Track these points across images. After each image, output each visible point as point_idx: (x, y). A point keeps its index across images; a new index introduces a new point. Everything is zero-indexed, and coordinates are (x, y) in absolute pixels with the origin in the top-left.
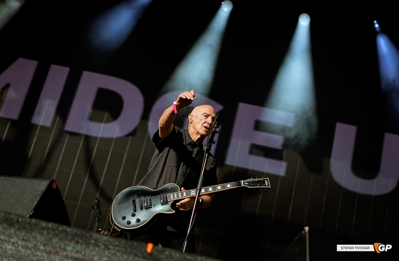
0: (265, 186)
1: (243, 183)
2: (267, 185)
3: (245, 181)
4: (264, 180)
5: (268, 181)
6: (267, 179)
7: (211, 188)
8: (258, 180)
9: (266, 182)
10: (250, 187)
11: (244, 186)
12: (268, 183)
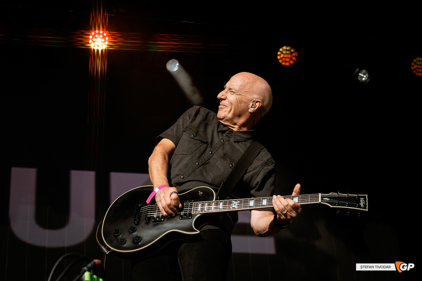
0: (360, 206)
1: (321, 198)
2: (362, 205)
3: (327, 195)
4: (359, 197)
5: (365, 200)
6: (365, 197)
7: (266, 200)
8: (348, 195)
9: (361, 201)
10: (332, 205)
11: (322, 203)
12: (366, 203)
